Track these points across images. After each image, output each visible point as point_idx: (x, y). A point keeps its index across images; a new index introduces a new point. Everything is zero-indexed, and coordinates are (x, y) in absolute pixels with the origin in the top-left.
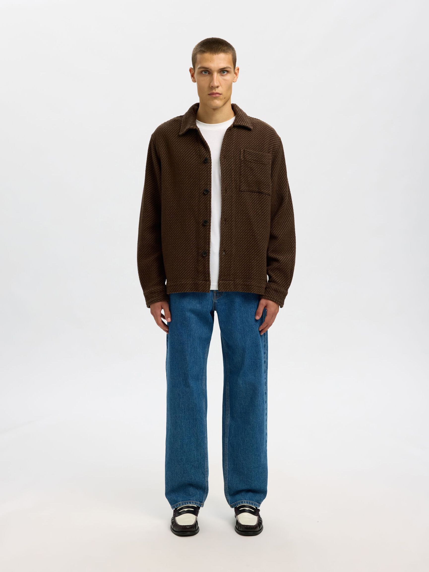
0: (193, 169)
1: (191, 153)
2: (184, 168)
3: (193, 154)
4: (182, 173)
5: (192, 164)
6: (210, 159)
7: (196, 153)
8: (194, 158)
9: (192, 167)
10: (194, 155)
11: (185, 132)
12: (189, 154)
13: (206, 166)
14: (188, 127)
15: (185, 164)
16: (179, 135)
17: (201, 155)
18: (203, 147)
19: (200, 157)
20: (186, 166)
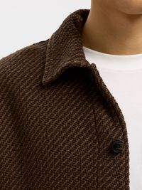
0: (80, 170)
1: (73, 128)
2: (57, 166)
3: (78, 130)
4: (52, 180)
5: (79, 158)
6: (125, 143)
7: (87, 128)
8: (81, 142)
9: (79, 164)
10: (81, 134)
11: (57, 75)
12: (70, 131)
13: (115, 162)
14: (65, 62)
15: (59, 157)
16: (41, 84)
17: (101, 133)
18: (104, 114)
19: (98, 138)
20: (61, 162)
